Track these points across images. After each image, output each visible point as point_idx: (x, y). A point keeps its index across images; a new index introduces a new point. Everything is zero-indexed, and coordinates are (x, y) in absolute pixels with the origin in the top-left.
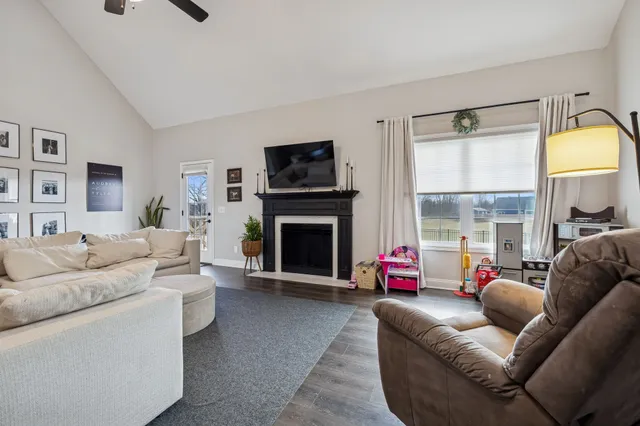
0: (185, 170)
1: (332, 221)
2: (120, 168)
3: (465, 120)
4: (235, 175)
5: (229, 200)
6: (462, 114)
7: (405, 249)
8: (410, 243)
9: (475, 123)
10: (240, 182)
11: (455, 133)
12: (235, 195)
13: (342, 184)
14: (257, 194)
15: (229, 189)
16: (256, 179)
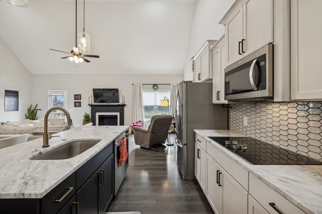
0: (51, 93)
1: (118, 114)
2: (18, 92)
3: (155, 87)
4: (78, 97)
5: (75, 106)
6: (154, 85)
7: (140, 121)
8: (141, 120)
9: (158, 88)
10: (80, 99)
11: (153, 90)
12: (78, 104)
13: (121, 103)
14: (89, 105)
15: (75, 102)
16: (88, 99)
